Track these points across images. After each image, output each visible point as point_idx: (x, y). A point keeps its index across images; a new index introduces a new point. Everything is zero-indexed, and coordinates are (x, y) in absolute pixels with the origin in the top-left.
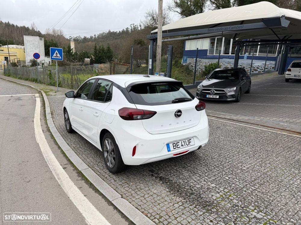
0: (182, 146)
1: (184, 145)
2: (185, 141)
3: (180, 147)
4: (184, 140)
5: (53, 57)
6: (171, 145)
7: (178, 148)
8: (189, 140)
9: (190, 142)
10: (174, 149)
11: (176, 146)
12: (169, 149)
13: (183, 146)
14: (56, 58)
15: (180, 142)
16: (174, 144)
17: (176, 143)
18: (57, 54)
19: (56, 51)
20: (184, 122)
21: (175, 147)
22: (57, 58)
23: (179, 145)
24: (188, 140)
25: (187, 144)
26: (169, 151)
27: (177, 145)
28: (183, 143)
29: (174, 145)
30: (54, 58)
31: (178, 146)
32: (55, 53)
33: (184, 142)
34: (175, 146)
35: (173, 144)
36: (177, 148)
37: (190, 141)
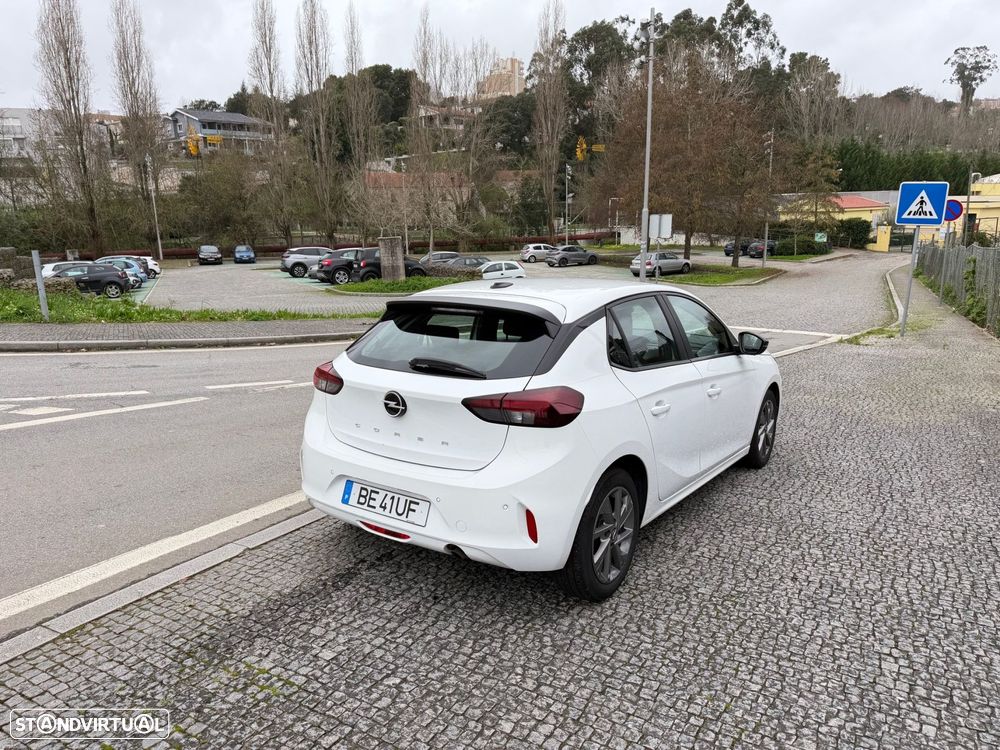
0: (381, 506)
1: (388, 507)
2: (397, 496)
3: (374, 507)
4: (395, 494)
5: (905, 216)
6: (356, 489)
7: (369, 506)
8: (411, 502)
9: (409, 509)
10: (359, 503)
11: (368, 498)
12: (347, 496)
13: (385, 508)
14: (917, 217)
15: (382, 494)
16: (366, 489)
17: (369, 489)
18: (922, 202)
19: (923, 194)
20: (420, 439)
21: (362, 500)
22: (922, 216)
23: (374, 500)
24: (409, 499)
25: (400, 511)
26: (345, 501)
27: (370, 498)
28: (388, 501)
29: (364, 493)
30: (911, 216)
31: (372, 503)
32: (918, 200)
33: (393, 498)
34: (365, 497)
35: (362, 488)
36: (365, 506)
37: (413, 506)
